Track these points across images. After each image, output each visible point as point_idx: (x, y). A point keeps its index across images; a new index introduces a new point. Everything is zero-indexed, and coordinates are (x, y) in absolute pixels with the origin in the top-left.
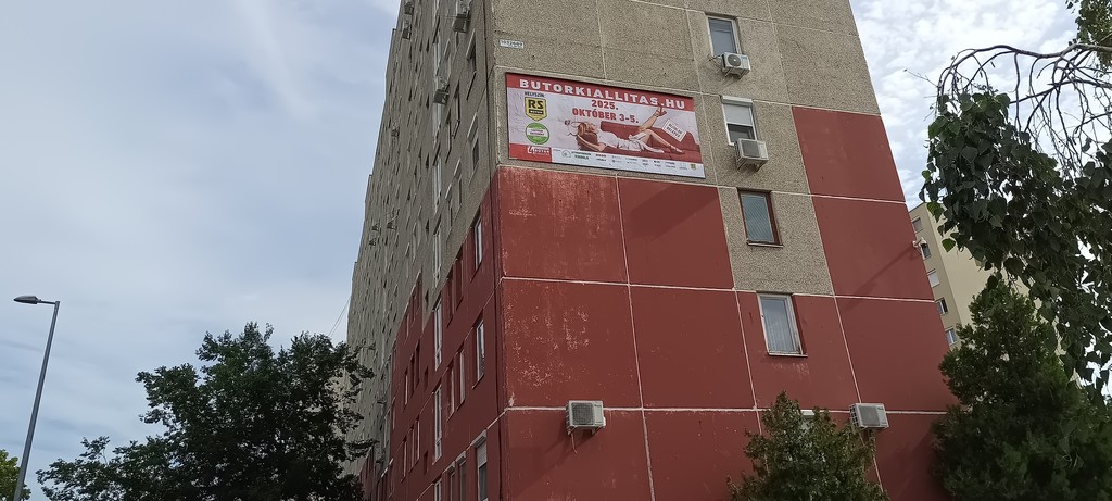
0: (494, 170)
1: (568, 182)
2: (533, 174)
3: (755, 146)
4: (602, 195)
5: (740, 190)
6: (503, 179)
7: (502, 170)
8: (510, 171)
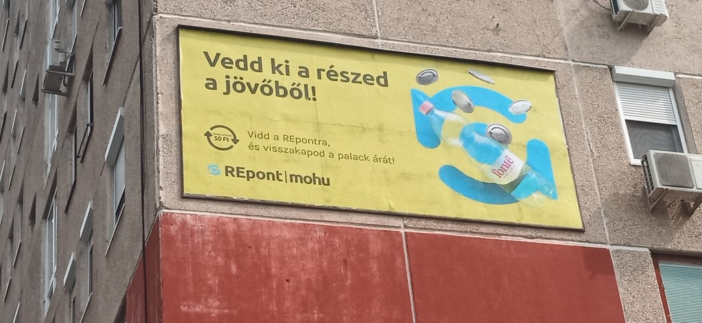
0: (150, 220)
1: (302, 241)
2: (231, 228)
3: (684, 166)
4: (374, 266)
5: (659, 256)
6: (170, 239)
7: (169, 220)
8: (184, 223)
